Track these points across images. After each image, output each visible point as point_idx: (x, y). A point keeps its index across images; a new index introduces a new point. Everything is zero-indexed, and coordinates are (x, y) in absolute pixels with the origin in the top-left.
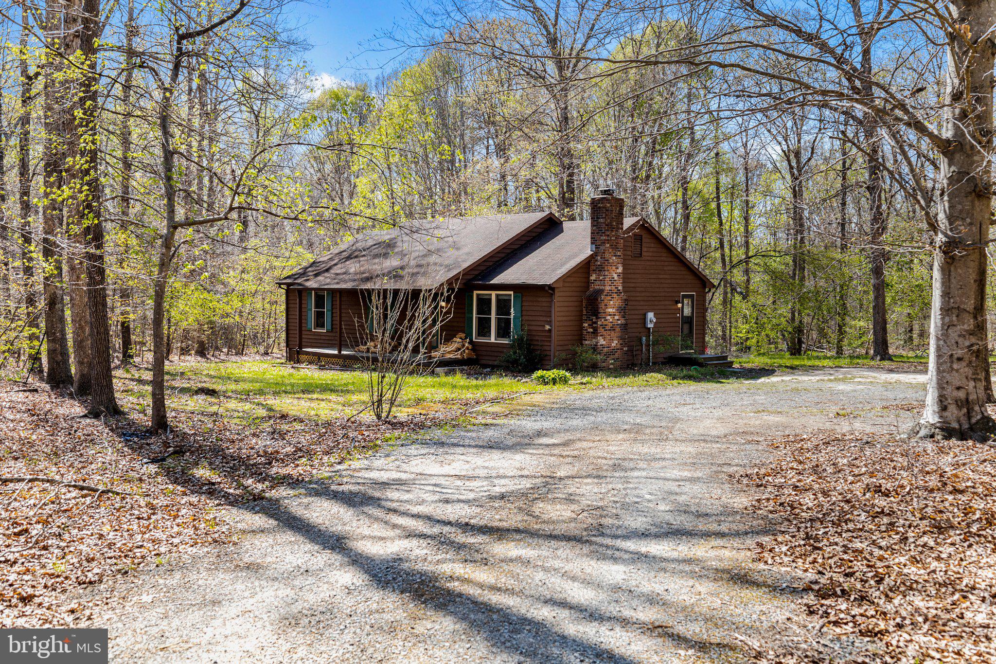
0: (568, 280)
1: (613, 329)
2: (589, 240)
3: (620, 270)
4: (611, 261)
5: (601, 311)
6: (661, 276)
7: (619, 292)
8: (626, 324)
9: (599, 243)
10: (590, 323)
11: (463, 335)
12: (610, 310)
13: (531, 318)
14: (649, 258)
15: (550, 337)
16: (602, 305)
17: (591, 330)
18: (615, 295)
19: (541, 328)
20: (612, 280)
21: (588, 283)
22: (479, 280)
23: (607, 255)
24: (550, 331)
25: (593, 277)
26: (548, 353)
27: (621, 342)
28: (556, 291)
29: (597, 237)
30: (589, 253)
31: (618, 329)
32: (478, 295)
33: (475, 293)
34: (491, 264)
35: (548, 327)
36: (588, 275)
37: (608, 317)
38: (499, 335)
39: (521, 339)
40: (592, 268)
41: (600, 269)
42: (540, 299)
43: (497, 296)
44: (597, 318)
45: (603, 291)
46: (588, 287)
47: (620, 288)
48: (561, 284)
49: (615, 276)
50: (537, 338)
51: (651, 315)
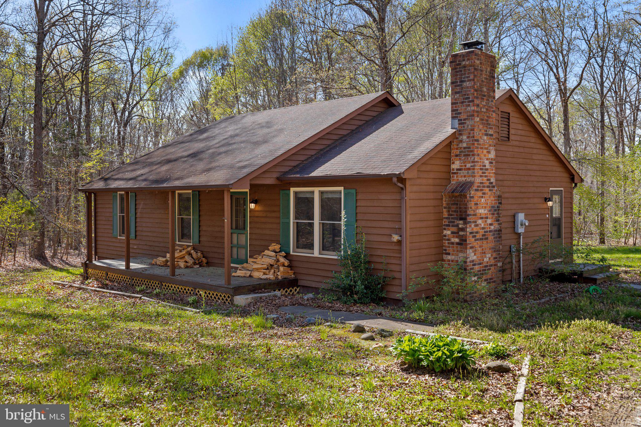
0: (424, 168)
1: (484, 238)
2: (449, 114)
3: (492, 155)
4: (481, 142)
5: (470, 212)
6: (529, 167)
7: (491, 186)
8: (500, 230)
9: (463, 116)
10: (455, 229)
11: (277, 247)
12: (482, 211)
13: (369, 224)
14: (517, 143)
15: (400, 251)
16: (471, 205)
17: (457, 240)
18: (487, 190)
19: (385, 239)
20: (483, 168)
21: (449, 173)
22: (297, 173)
23: (477, 134)
24: (399, 242)
25: (456, 165)
26: (397, 275)
27: (495, 255)
28: (408, 183)
29: (461, 109)
30: (449, 131)
31: (491, 238)
32: (296, 193)
33: (292, 190)
34: (313, 153)
35: (396, 238)
36: (449, 161)
37: (480, 222)
38: (324, 248)
39: (357, 255)
40: (454, 152)
41: (468, 153)
42: (383, 197)
43: (322, 193)
44: (465, 223)
45: (471, 184)
46: (449, 179)
47: (493, 180)
48: (413, 174)
49: (487, 163)
50: (379, 253)
51: (521, 217)
